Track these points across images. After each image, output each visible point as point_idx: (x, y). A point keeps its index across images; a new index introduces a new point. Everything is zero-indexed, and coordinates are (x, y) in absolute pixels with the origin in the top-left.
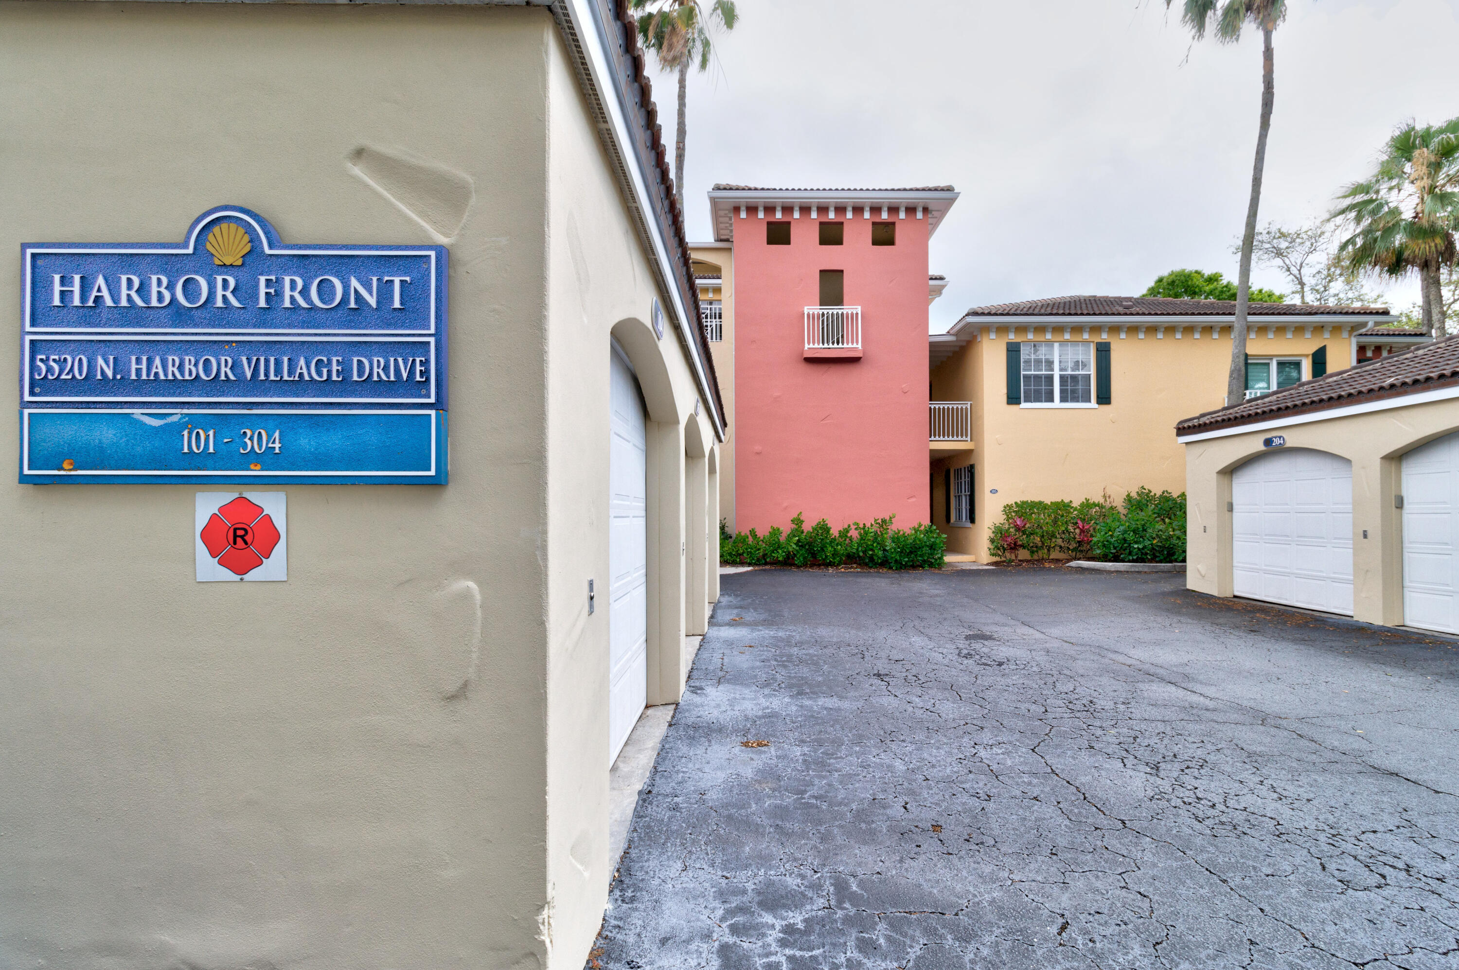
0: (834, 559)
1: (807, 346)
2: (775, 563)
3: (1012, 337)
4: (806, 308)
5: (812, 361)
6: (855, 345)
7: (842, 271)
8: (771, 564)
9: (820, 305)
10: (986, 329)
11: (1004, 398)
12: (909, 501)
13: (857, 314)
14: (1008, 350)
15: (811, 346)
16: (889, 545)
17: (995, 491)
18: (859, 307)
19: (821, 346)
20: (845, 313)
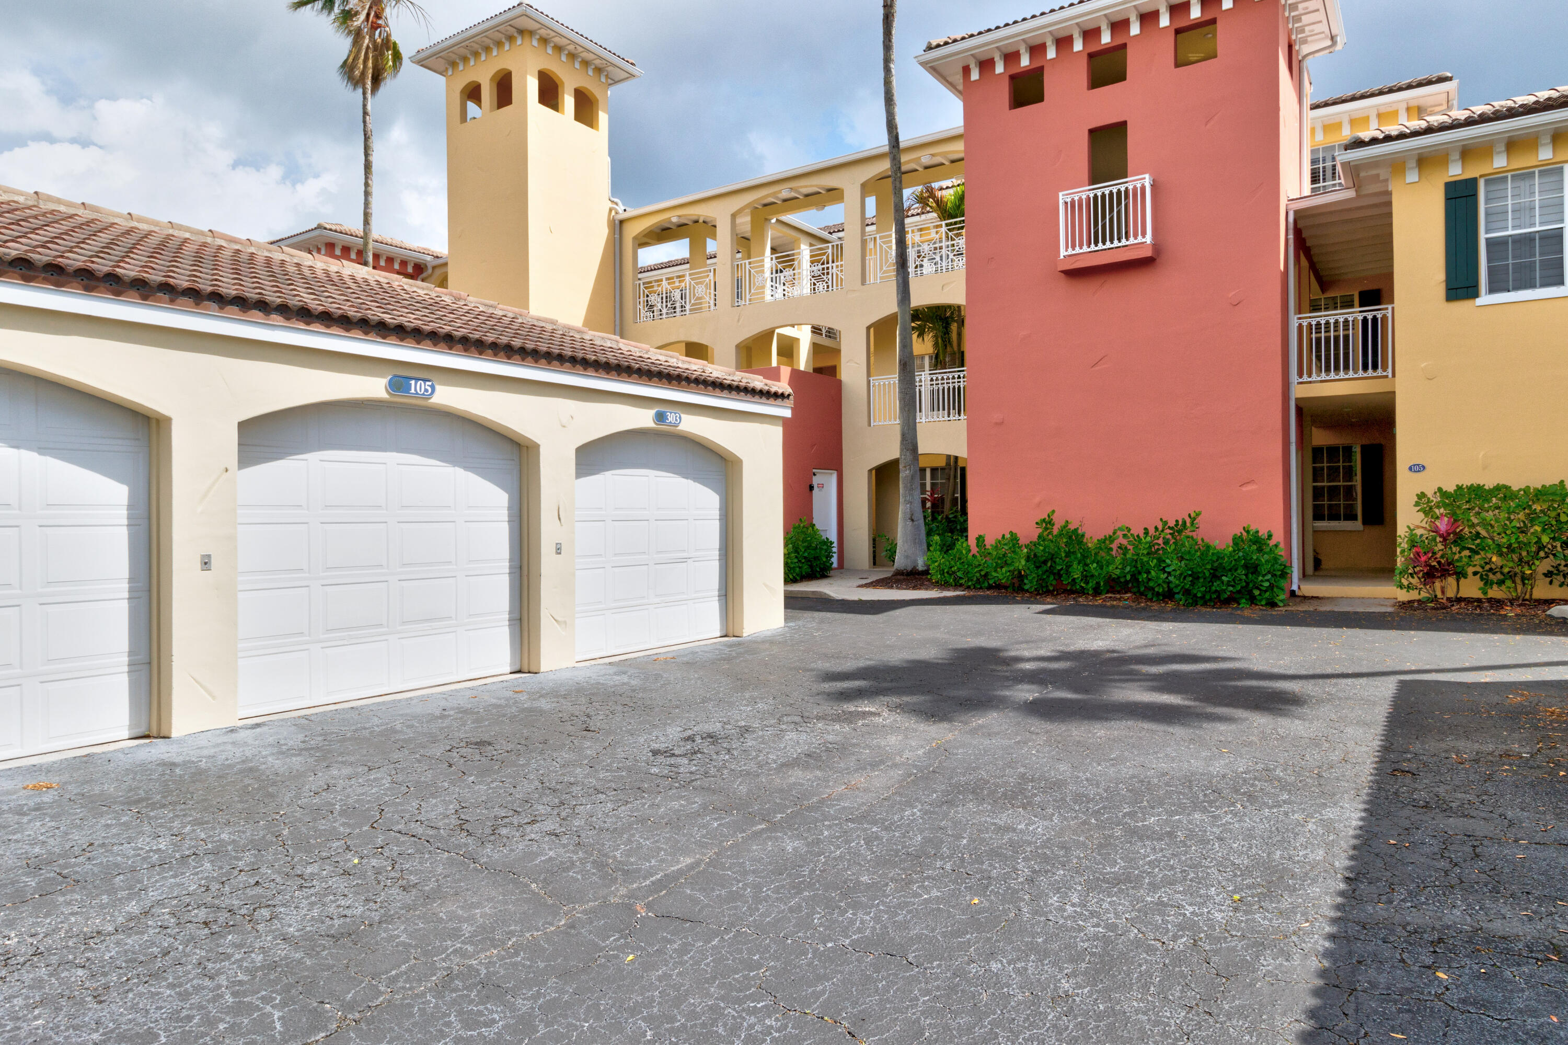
0: (1087, 583)
1: (1063, 253)
2: (998, 586)
3: (1456, 171)
4: (1061, 194)
5: (1077, 274)
6: (1140, 239)
7: (1124, 124)
8: (990, 587)
9: (1089, 185)
10: (1397, 165)
11: (1441, 291)
12: (1244, 489)
13: (1143, 188)
14: (1448, 199)
15: (1070, 252)
16: (1174, 565)
17: (1417, 468)
18: (1147, 176)
19: (1085, 249)
20: (1131, 188)
